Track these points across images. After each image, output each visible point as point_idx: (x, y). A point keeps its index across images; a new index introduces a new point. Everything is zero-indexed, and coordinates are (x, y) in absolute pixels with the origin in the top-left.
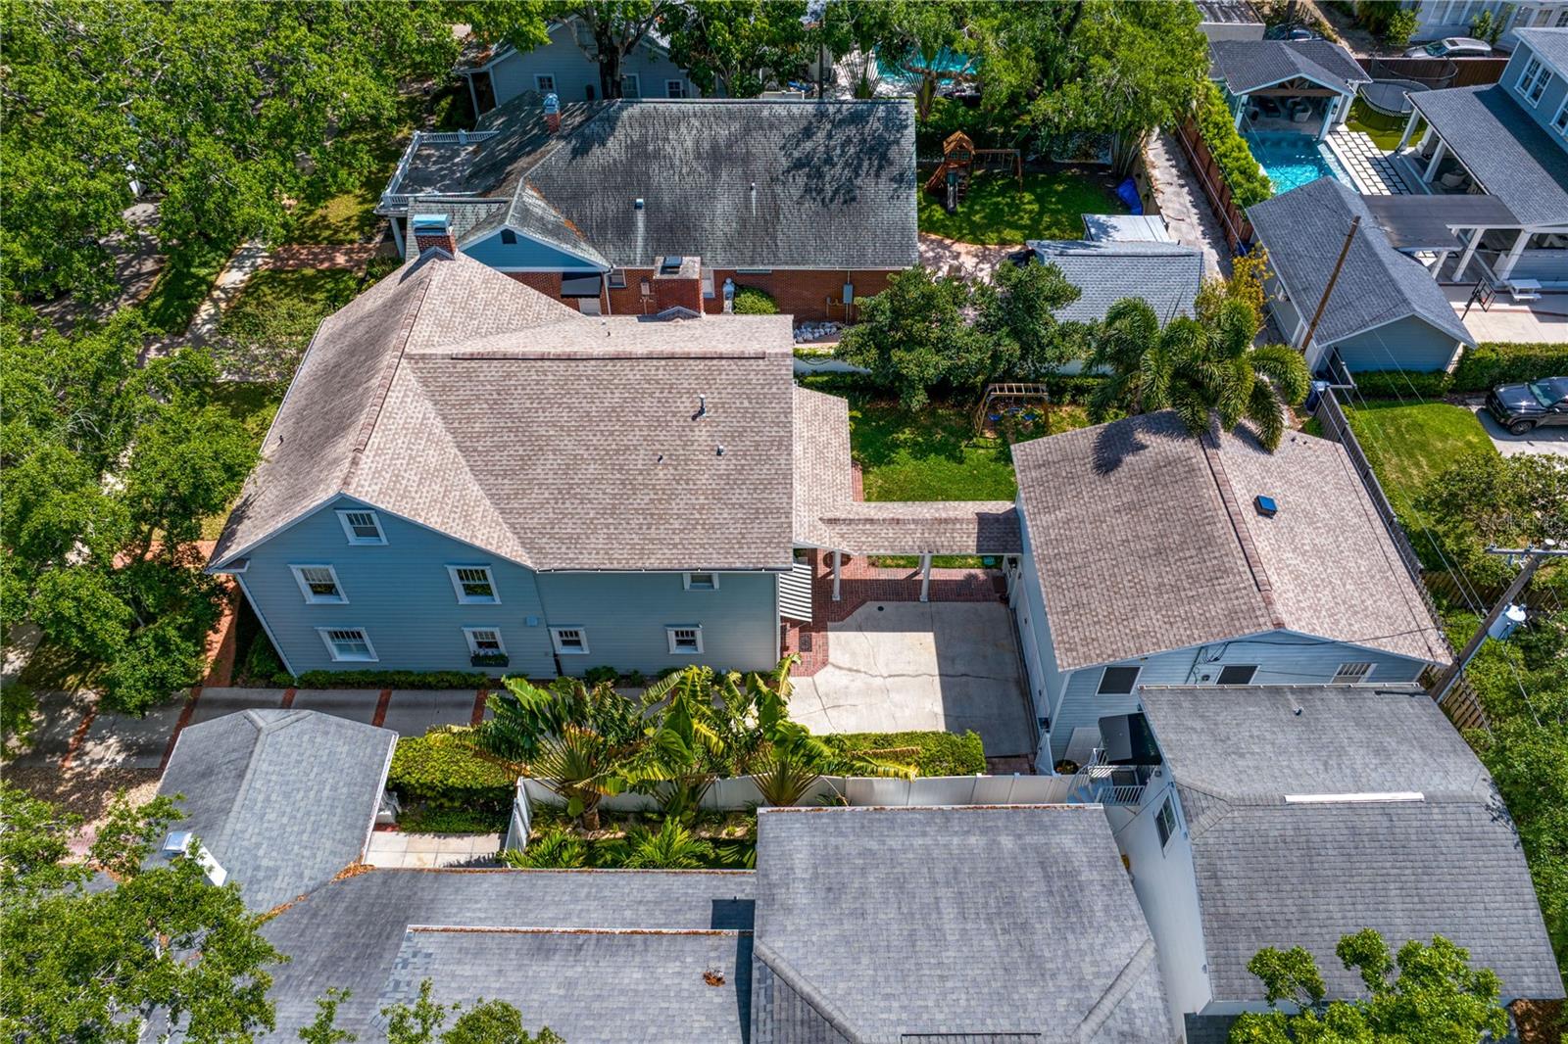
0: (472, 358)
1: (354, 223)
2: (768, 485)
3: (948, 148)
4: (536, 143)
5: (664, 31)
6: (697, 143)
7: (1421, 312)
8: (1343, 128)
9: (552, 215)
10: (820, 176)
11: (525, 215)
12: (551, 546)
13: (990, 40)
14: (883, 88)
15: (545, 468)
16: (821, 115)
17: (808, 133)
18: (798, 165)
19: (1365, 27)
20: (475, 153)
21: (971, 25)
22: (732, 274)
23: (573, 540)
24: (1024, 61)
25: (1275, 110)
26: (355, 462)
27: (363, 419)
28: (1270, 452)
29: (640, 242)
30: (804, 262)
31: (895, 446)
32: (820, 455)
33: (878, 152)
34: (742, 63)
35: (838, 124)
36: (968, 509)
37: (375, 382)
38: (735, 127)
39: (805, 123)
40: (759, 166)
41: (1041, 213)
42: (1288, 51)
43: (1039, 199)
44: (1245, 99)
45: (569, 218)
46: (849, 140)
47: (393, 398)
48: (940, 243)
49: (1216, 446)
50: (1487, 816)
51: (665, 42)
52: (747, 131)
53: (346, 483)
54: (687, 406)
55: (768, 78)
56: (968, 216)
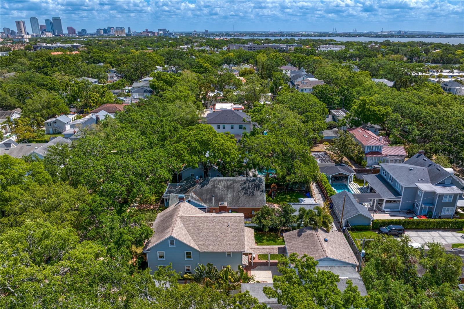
0: (190, 217)
1: (154, 201)
2: (240, 237)
3: (272, 186)
4: (193, 185)
5: (217, 165)
6: (224, 185)
7: (361, 213)
8: (352, 182)
9: (197, 198)
10: (247, 191)
11: (192, 197)
12: (203, 248)
13: (277, 167)
14: (259, 176)
15: (202, 234)
16: (247, 180)
17: (245, 183)
18: (243, 189)
19: (357, 163)
20: (180, 187)
21: (274, 165)
22: (231, 208)
23: (207, 247)
24: (284, 171)
25: (338, 179)
26: (172, 231)
27: (172, 226)
28: (328, 233)
29: (213, 202)
30: (245, 206)
31: (263, 240)
32: (249, 238)
33: (258, 187)
34: (231, 171)
35: (250, 182)
36: (277, 246)
37: (173, 220)
38: (231, 182)
39: (244, 182)
40: (236, 189)
41: (291, 199)
42: (339, 168)
43: (291, 196)
44: (331, 177)
45: (200, 198)
46: (252, 185)
47: (177, 223)
48: (271, 204)
49: (318, 231)
50: (359, 281)
51: (217, 168)
52: (233, 183)
53: (171, 234)
54: (226, 224)
55: (237, 174)
56: (276, 200)
